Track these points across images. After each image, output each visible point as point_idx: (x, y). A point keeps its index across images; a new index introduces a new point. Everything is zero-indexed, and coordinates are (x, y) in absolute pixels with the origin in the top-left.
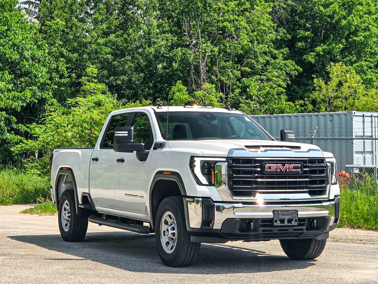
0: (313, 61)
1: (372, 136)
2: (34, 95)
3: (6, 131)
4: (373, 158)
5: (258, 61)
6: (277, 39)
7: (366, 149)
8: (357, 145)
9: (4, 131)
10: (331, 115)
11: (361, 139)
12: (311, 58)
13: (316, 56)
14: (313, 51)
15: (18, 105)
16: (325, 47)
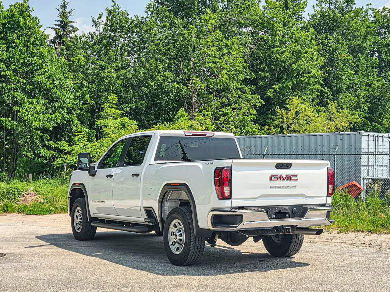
0: (272, 96)
1: (373, 153)
2: (63, 117)
3: (41, 147)
4: (373, 170)
5: (232, 95)
6: (246, 78)
7: (369, 163)
8: (364, 160)
9: (39, 147)
10: (342, 135)
11: (366, 155)
12: (270, 93)
13: (274, 92)
14: (271, 89)
15: (50, 126)
16: (280, 85)
